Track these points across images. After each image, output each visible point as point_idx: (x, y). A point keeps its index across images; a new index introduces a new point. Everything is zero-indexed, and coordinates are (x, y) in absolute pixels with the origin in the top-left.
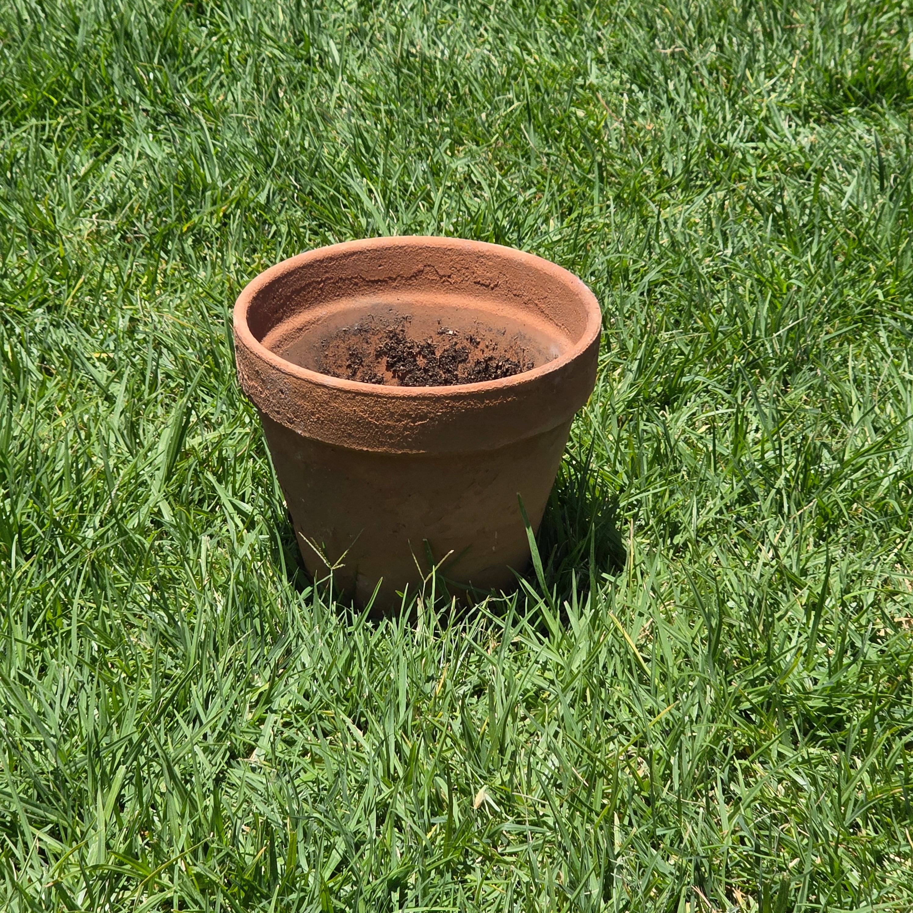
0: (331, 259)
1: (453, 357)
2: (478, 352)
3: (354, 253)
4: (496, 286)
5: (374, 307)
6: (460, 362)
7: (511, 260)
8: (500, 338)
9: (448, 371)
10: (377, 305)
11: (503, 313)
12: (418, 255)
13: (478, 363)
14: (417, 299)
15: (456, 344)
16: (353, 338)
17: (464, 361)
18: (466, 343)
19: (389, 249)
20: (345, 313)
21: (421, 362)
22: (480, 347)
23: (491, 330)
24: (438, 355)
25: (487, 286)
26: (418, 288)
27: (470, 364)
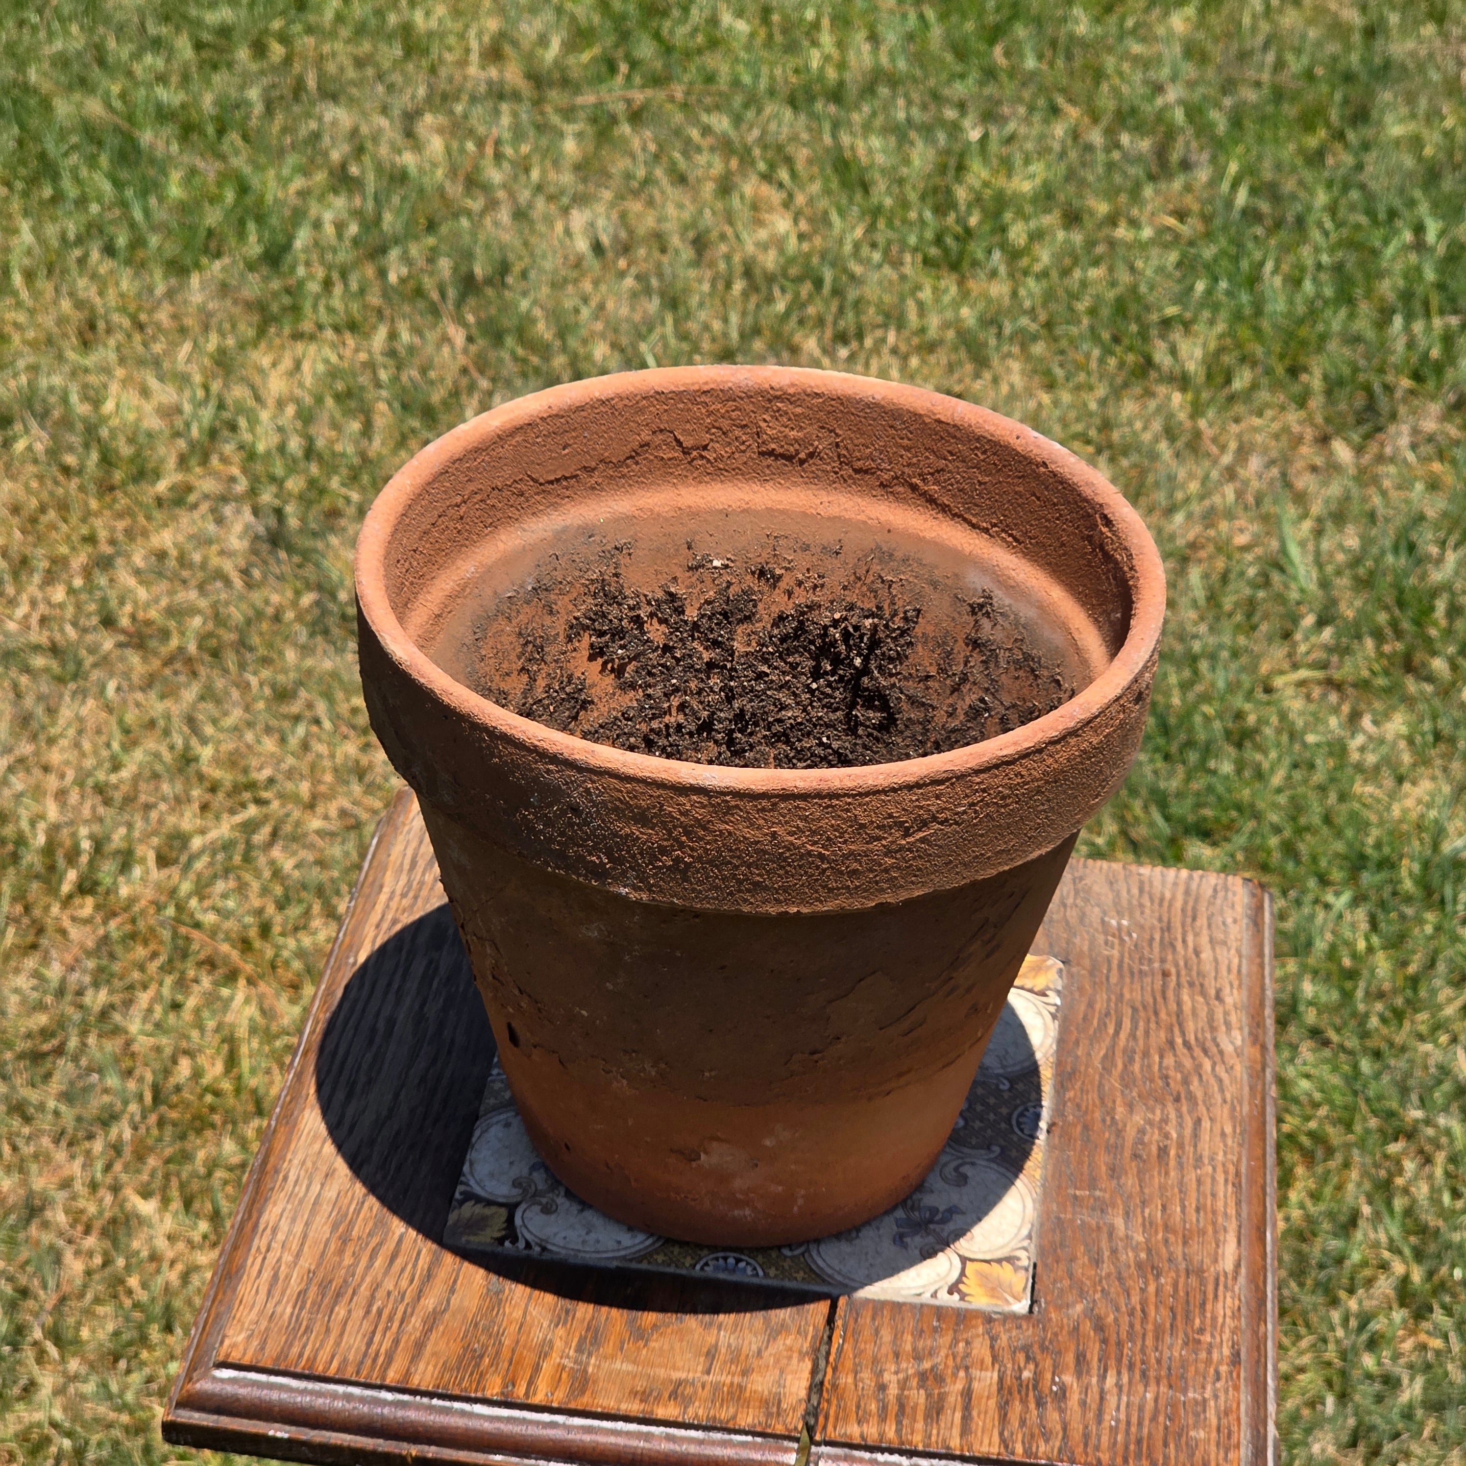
0: (477, 450)
1: (725, 615)
2: (779, 596)
3: (518, 429)
4: (811, 455)
5: (559, 536)
6: (740, 621)
7: (849, 399)
8: (832, 563)
9: (716, 644)
10: (565, 530)
11: (834, 511)
12: (641, 411)
13: (781, 618)
14: (641, 503)
15: (729, 584)
16: (526, 609)
17: (748, 618)
18: (750, 581)
19: (581, 408)
20: (508, 561)
21: (656, 632)
22: (783, 585)
23: (806, 548)
24: (691, 614)
25: (789, 458)
26: (641, 481)
27: (763, 624)
